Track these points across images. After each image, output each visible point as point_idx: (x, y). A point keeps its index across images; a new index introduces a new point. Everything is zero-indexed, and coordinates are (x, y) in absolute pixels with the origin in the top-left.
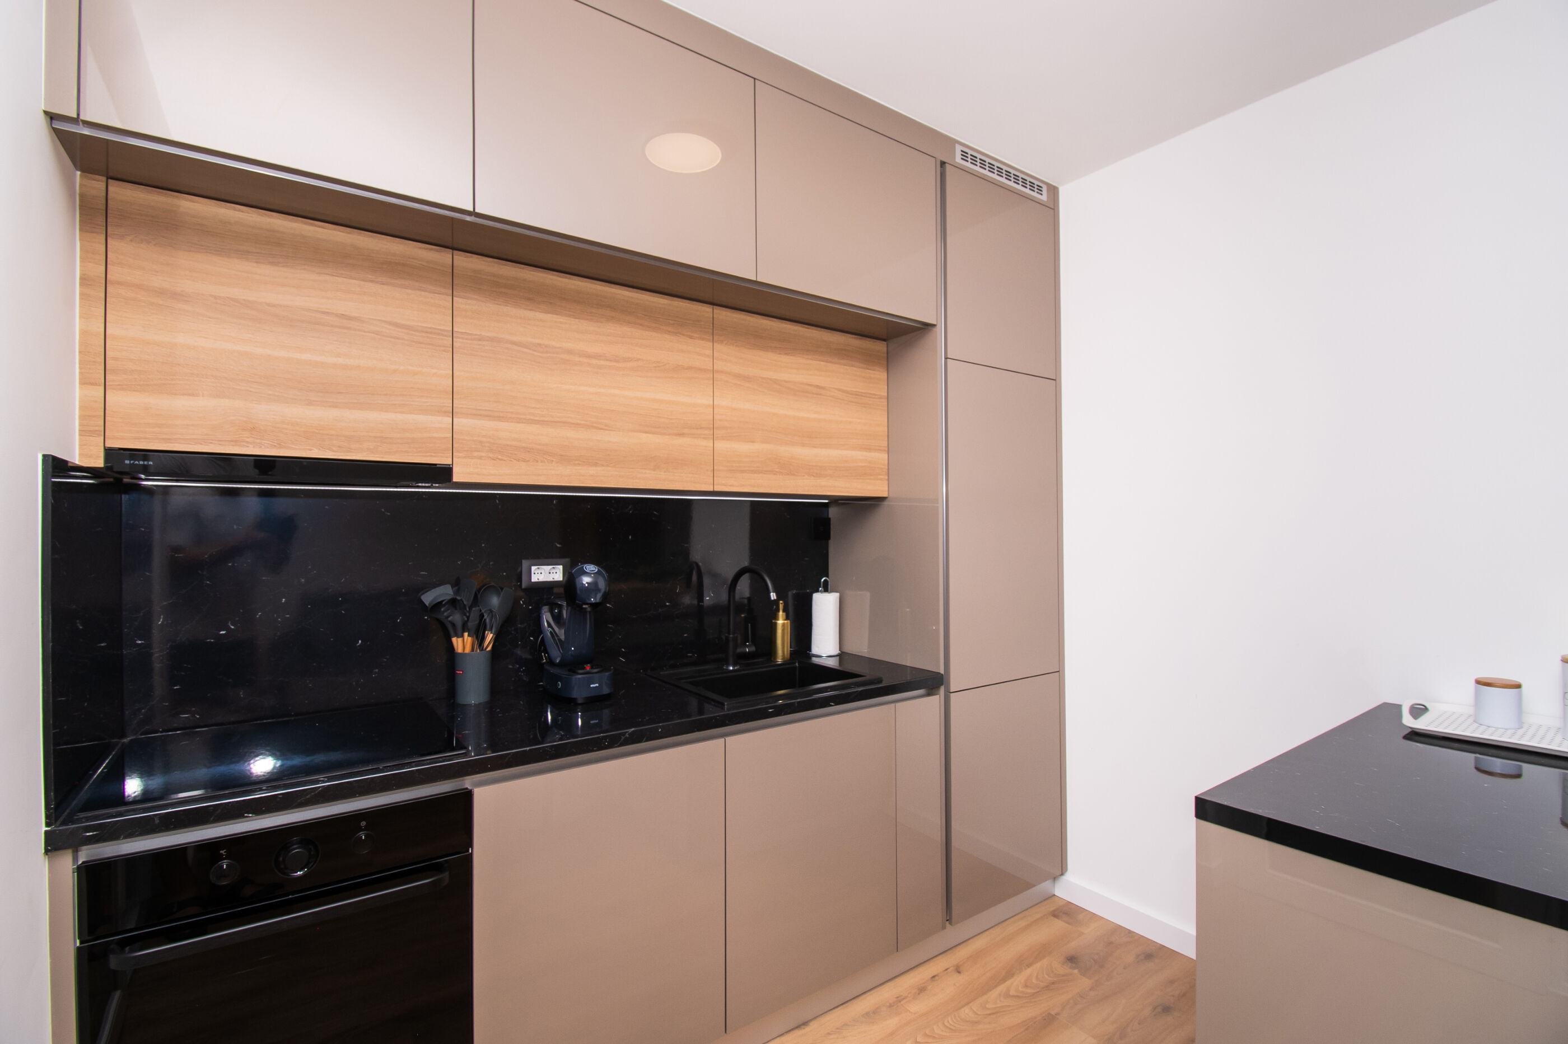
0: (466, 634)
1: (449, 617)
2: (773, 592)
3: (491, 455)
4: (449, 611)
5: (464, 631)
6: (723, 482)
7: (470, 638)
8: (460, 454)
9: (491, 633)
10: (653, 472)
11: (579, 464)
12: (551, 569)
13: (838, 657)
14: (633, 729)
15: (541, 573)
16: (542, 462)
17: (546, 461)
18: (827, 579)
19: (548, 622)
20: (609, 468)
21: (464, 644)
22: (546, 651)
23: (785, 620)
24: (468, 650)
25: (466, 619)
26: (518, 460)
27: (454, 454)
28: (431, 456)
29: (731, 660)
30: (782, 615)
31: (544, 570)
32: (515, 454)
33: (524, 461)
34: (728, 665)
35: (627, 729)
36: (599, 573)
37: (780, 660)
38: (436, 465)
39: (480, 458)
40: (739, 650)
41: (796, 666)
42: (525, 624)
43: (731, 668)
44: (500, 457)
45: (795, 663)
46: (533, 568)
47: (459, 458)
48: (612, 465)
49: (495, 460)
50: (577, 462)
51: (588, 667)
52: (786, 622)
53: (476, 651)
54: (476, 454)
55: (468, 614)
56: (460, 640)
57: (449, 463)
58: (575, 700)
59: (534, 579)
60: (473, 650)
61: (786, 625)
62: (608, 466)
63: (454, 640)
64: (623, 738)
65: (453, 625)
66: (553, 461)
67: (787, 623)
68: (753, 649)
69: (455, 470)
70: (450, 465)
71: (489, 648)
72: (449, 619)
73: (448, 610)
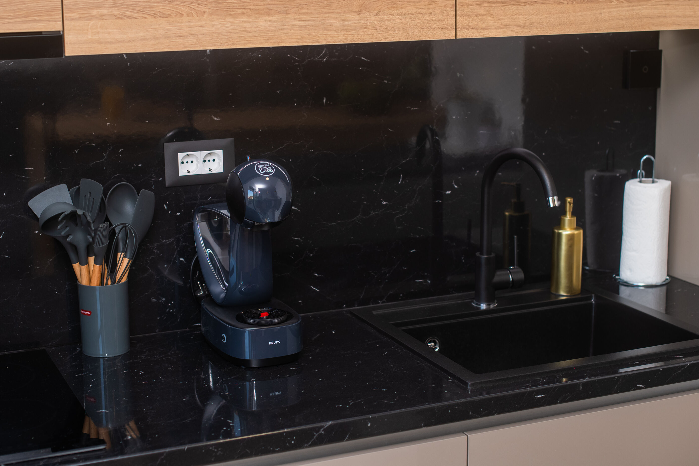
0: (92, 259)
1: (67, 236)
2: (553, 196)
3: (115, 12)
4: (68, 229)
5: (89, 255)
6: (472, 24)
7: (97, 267)
8: (73, 15)
9: (125, 256)
10: (358, 17)
11: (243, 14)
12: (206, 156)
13: (664, 288)
14: (330, 423)
15: (192, 162)
16: (188, 16)
17: (194, 13)
18: (652, 158)
19: (205, 239)
20: (290, 16)
21: (90, 278)
22: (202, 279)
23: (576, 229)
24: (95, 282)
25: (91, 240)
26: (155, 16)
27: (65, 15)
28: (35, 21)
29: (483, 294)
30: (570, 220)
31: (197, 158)
32: (150, 7)
33: (164, 16)
34: (479, 301)
35: (322, 421)
36: (278, 174)
37: (563, 293)
38: (40, 33)
39: (101, 17)
40: (500, 276)
41: (592, 303)
42: (172, 239)
43: (483, 306)
44: (128, 13)
45: (590, 298)
46: (181, 155)
47: (72, 19)
48: (293, 11)
49: (121, 19)
50: (240, 11)
51: (265, 310)
52: (576, 232)
53: (107, 284)
54: (95, 12)
55: (93, 234)
56: (84, 268)
57: (58, 30)
58: (247, 363)
59: (183, 171)
60: (102, 283)
61: (576, 239)
62: (287, 13)
63: (76, 266)
64: (316, 435)
65: (75, 248)
66: (204, 12)
67: (579, 234)
68: (521, 276)
69: (68, 39)
70: (60, 31)
71: (124, 280)
72: (68, 239)
73: (67, 227)
